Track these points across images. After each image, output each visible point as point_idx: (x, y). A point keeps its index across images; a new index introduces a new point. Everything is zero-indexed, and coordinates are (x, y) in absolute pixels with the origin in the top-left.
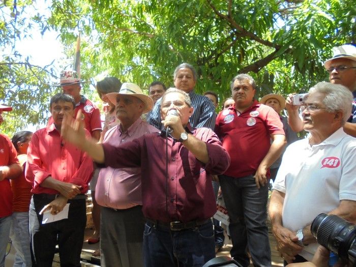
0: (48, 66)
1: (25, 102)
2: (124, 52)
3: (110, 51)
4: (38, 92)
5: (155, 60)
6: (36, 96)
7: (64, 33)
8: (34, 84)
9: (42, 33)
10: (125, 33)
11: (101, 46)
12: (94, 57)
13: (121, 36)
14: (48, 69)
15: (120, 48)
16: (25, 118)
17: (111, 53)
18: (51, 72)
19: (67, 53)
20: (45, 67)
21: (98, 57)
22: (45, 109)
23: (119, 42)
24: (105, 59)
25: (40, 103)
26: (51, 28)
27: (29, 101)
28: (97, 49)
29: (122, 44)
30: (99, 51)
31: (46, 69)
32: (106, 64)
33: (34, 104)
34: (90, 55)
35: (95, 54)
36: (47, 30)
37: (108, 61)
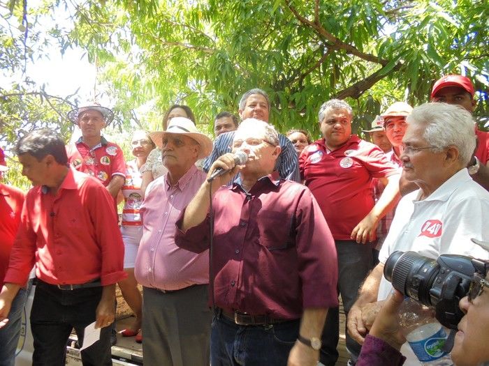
0: (71, 96)
2: (175, 74)
3: (156, 73)
4: (59, 131)
8: (53, 121)
9: (62, 52)
10: (176, 48)
11: (143, 67)
12: (134, 83)
13: (168, 53)
14: (72, 100)
15: (170, 68)
17: (158, 76)
18: (75, 105)
20: (67, 98)
21: (139, 82)
23: (169, 61)
24: (149, 84)
26: (74, 45)
28: (138, 71)
29: (172, 64)
30: (140, 74)
31: (68, 100)
32: (151, 91)
34: (129, 80)
35: (135, 78)
36: (69, 46)
37: (153, 86)
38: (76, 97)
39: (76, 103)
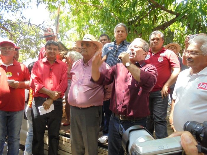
0: (41, 24)
1: (28, 45)
2: (84, 17)
3: (76, 17)
4: (35, 40)
5: (103, 22)
6: (34, 42)
7: (50, 5)
8: (33, 35)
9: (37, 5)
10: (85, 5)
11: (71, 13)
12: (67, 19)
13: (82, 8)
14: (41, 26)
15: (82, 14)
16: (28, 55)
17: (77, 17)
18: (42, 28)
19: (51, 17)
20: (39, 25)
21: (69, 20)
22: (39, 50)
23: (82, 11)
24: (73, 21)
25: (36, 46)
26: (42, 2)
27: (30, 45)
28: (69, 15)
29: (83, 12)
30: (70, 16)
31: (40, 26)
32: (74, 24)
33: (33, 47)
34: (65, 19)
35: (68, 18)
36: (40, 3)
37: (75, 22)
38: (43, 25)
39: (43, 27)
